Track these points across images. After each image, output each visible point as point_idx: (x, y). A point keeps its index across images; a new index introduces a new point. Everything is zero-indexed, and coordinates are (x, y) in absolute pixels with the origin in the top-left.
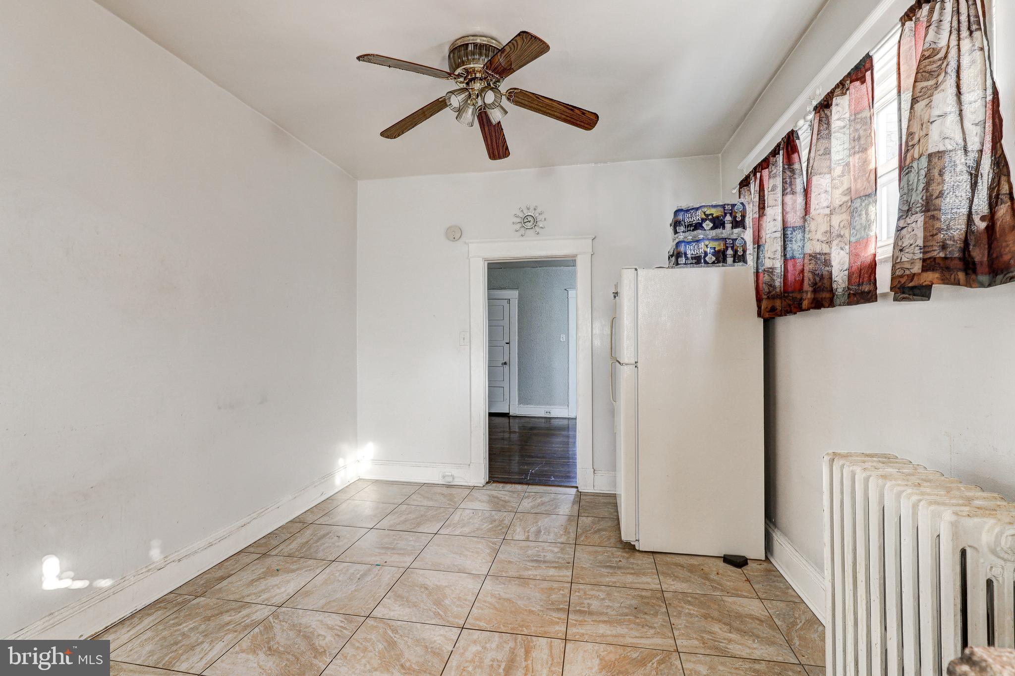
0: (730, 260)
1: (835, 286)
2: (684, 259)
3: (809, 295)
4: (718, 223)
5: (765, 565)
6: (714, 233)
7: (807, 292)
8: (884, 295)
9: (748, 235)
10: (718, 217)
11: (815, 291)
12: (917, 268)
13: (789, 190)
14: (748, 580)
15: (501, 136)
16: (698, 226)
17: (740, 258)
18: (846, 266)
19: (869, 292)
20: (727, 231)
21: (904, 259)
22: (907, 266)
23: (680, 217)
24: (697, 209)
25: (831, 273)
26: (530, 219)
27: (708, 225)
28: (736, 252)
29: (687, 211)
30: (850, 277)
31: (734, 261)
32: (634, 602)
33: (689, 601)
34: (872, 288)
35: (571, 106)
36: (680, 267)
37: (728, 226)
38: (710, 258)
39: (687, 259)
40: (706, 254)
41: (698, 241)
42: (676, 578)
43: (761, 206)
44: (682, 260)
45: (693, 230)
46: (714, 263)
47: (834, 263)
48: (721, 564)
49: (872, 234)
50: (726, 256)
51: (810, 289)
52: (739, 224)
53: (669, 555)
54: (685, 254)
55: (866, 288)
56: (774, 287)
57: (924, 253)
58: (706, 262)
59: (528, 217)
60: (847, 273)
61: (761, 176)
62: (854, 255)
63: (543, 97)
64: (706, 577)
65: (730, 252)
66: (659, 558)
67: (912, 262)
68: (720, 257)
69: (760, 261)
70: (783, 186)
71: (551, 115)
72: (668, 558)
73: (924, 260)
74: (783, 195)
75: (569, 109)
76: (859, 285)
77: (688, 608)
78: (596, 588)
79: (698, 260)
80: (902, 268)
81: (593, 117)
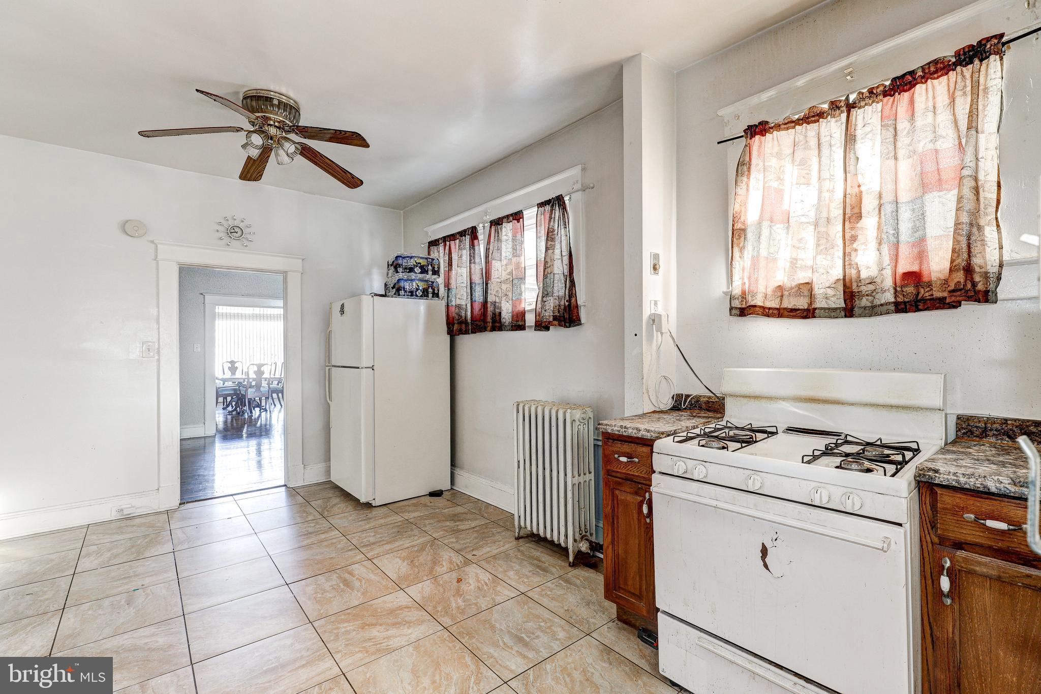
0: (430, 295)
1: (503, 321)
2: (403, 292)
3: (490, 324)
4: (424, 271)
5: (452, 491)
6: (421, 276)
7: (489, 322)
8: (530, 327)
9: (440, 280)
10: (423, 266)
11: (492, 323)
12: (551, 319)
13: (473, 261)
14: (448, 500)
15: (263, 165)
16: (411, 270)
17: (436, 295)
18: (510, 311)
19: (522, 325)
20: (429, 276)
21: (546, 315)
22: (548, 317)
23: (400, 262)
24: (411, 257)
25: (500, 313)
26: (237, 230)
27: (417, 270)
28: (434, 290)
29: (404, 258)
30: (513, 317)
31: (433, 297)
32: (395, 530)
33: (425, 519)
34: (523, 323)
35: (345, 170)
36: (401, 298)
37: (430, 273)
38: (419, 293)
39: (406, 292)
40: (417, 290)
41: (412, 280)
42: (409, 512)
43: (450, 264)
44: (402, 292)
45: (408, 272)
46: (421, 296)
47: (503, 308)
48: (428, 497)
49: (523, 298)
50: (428, 292)
51: (491, 321)
52: (436, 272)
53: (397, 503)
54: (404, 288)
55: (520, 323)
56: (461, 317)
57: (553, 313)
58: (417, 296)
59: (235, 228)
60: (510, 314)
61: (450, 245)
62: (514, 306)
63: (327, 158)
64: (425, 506)
65: (430, 290)
66: (391, 506)
67: (549, 316)
68: (425, 294)
69: (450, 298)
70: (470, 258)
71: (326, 170)
72: (397, 505)
73: (553, 316)
74: (470, 263)
75: (343, 171)
76: (517, 321)
77: (427, 522)
78: (365, 532)
79: (412, 294)
80: (546, 319)
81: (359, 182)
